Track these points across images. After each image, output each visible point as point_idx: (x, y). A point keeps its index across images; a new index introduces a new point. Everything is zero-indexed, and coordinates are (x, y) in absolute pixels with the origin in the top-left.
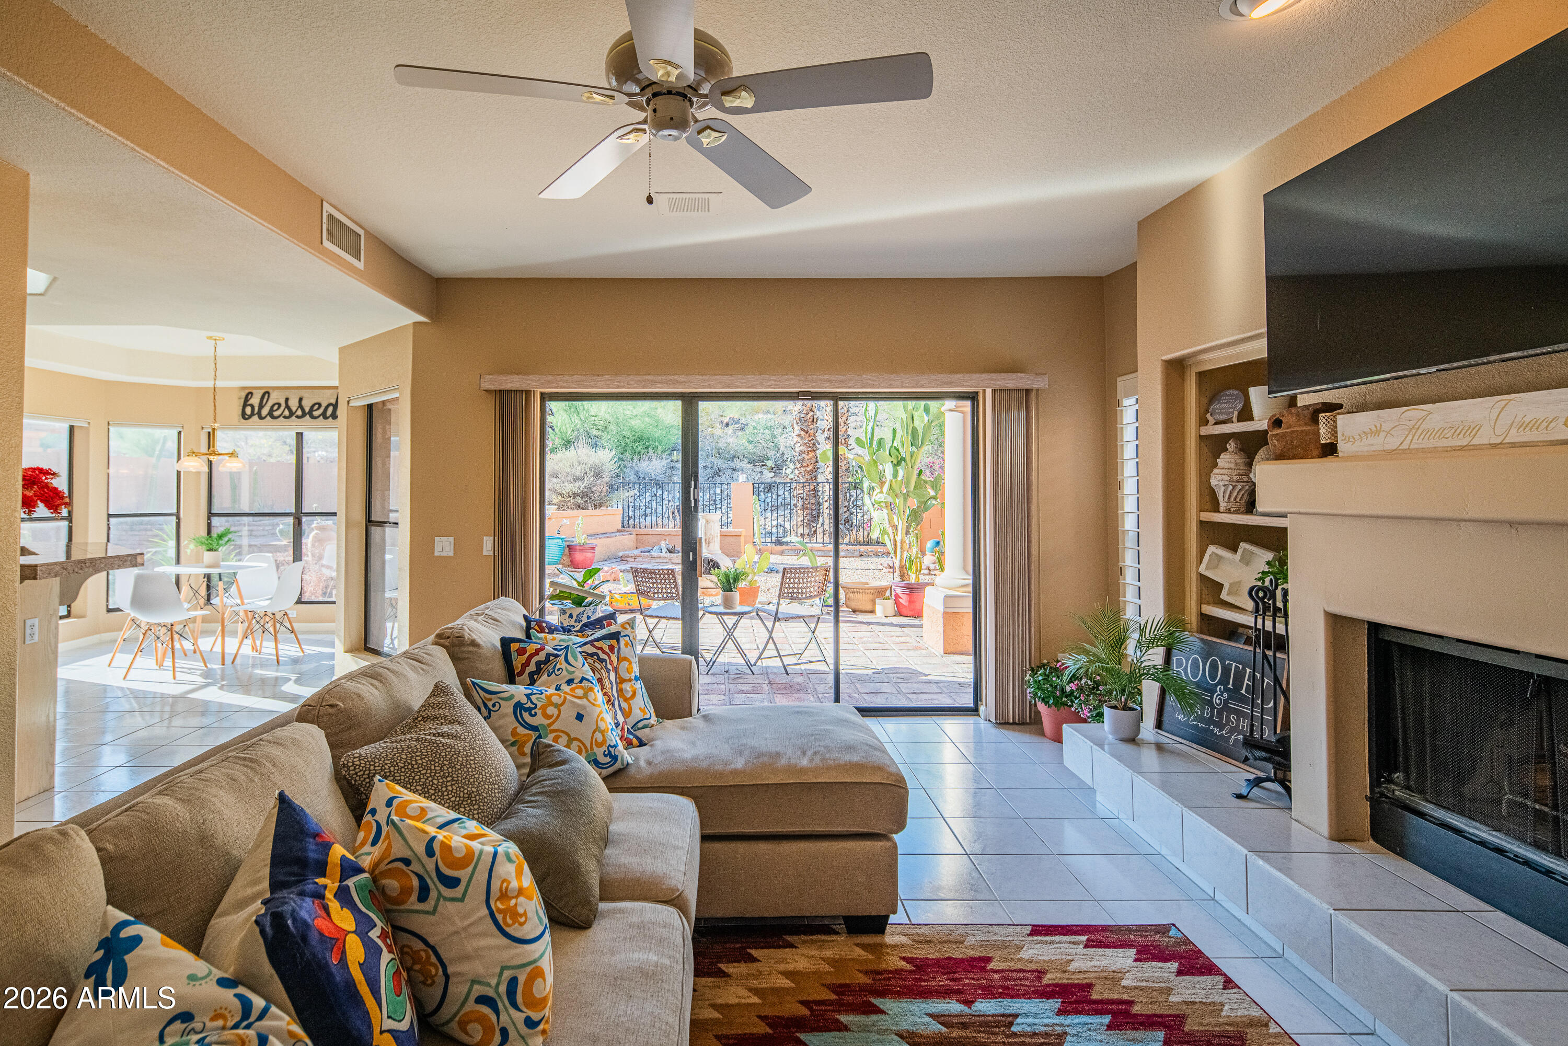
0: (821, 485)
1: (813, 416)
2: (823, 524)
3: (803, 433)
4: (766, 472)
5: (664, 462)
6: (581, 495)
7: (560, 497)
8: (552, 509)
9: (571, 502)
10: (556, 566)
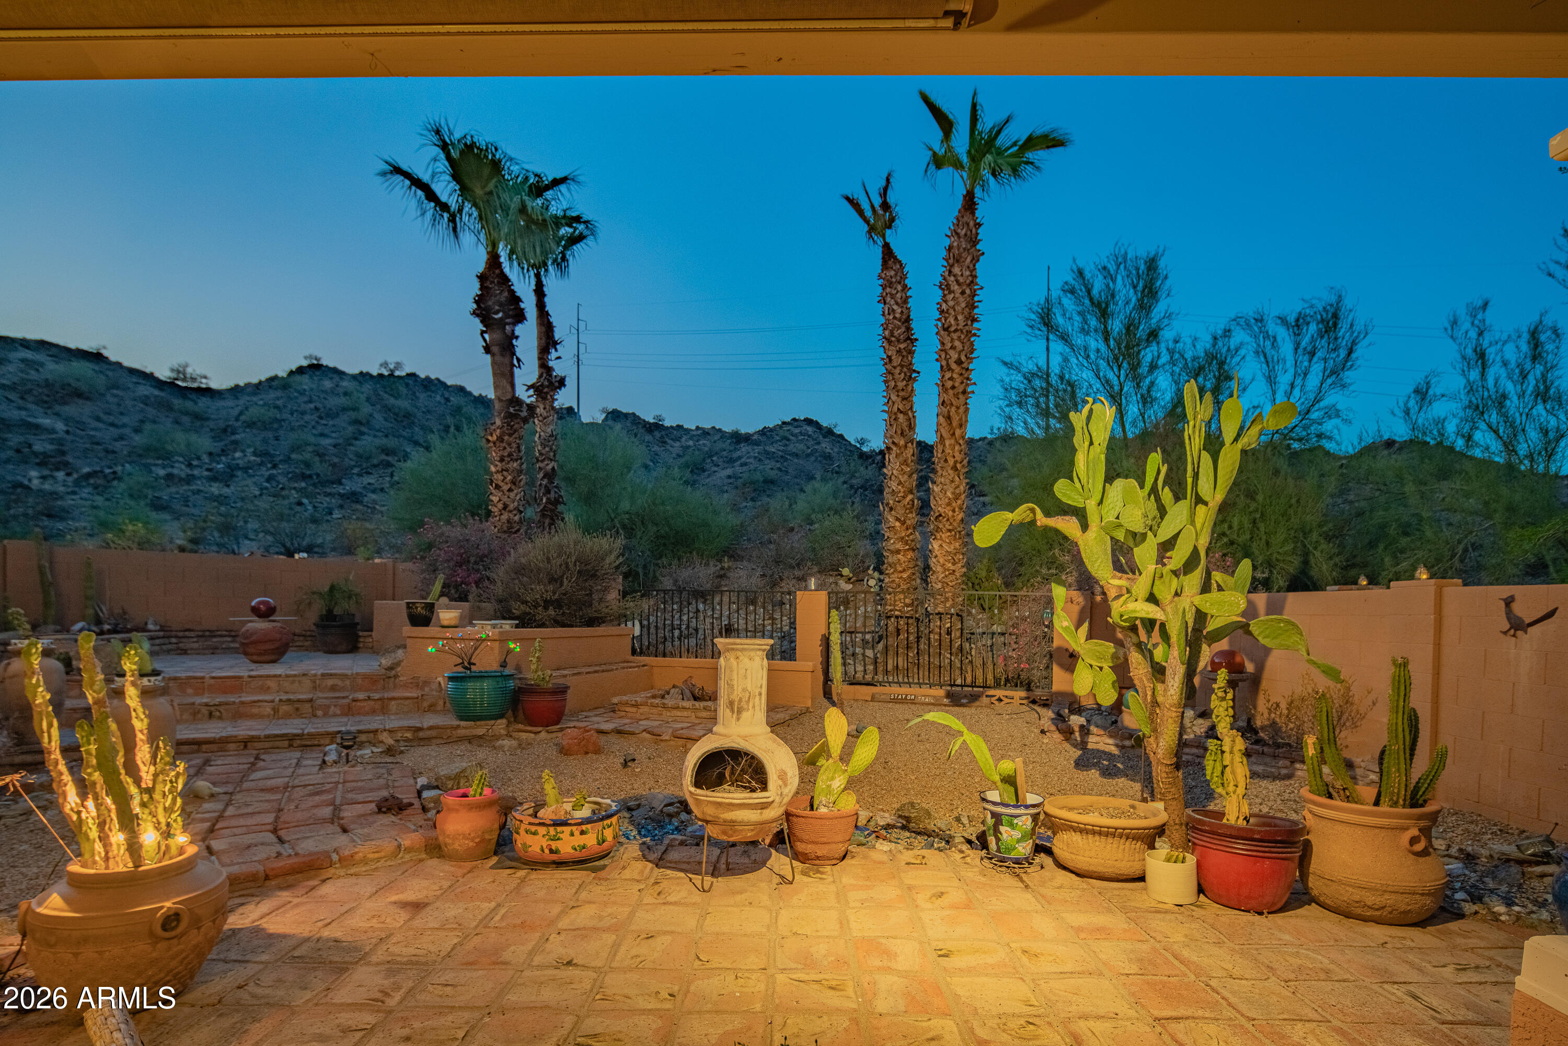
4: (839, 580)
6: (558, 604)
7: (523, 607)
8: (507, 625)
9: (541, 614)
10: (492, 722)
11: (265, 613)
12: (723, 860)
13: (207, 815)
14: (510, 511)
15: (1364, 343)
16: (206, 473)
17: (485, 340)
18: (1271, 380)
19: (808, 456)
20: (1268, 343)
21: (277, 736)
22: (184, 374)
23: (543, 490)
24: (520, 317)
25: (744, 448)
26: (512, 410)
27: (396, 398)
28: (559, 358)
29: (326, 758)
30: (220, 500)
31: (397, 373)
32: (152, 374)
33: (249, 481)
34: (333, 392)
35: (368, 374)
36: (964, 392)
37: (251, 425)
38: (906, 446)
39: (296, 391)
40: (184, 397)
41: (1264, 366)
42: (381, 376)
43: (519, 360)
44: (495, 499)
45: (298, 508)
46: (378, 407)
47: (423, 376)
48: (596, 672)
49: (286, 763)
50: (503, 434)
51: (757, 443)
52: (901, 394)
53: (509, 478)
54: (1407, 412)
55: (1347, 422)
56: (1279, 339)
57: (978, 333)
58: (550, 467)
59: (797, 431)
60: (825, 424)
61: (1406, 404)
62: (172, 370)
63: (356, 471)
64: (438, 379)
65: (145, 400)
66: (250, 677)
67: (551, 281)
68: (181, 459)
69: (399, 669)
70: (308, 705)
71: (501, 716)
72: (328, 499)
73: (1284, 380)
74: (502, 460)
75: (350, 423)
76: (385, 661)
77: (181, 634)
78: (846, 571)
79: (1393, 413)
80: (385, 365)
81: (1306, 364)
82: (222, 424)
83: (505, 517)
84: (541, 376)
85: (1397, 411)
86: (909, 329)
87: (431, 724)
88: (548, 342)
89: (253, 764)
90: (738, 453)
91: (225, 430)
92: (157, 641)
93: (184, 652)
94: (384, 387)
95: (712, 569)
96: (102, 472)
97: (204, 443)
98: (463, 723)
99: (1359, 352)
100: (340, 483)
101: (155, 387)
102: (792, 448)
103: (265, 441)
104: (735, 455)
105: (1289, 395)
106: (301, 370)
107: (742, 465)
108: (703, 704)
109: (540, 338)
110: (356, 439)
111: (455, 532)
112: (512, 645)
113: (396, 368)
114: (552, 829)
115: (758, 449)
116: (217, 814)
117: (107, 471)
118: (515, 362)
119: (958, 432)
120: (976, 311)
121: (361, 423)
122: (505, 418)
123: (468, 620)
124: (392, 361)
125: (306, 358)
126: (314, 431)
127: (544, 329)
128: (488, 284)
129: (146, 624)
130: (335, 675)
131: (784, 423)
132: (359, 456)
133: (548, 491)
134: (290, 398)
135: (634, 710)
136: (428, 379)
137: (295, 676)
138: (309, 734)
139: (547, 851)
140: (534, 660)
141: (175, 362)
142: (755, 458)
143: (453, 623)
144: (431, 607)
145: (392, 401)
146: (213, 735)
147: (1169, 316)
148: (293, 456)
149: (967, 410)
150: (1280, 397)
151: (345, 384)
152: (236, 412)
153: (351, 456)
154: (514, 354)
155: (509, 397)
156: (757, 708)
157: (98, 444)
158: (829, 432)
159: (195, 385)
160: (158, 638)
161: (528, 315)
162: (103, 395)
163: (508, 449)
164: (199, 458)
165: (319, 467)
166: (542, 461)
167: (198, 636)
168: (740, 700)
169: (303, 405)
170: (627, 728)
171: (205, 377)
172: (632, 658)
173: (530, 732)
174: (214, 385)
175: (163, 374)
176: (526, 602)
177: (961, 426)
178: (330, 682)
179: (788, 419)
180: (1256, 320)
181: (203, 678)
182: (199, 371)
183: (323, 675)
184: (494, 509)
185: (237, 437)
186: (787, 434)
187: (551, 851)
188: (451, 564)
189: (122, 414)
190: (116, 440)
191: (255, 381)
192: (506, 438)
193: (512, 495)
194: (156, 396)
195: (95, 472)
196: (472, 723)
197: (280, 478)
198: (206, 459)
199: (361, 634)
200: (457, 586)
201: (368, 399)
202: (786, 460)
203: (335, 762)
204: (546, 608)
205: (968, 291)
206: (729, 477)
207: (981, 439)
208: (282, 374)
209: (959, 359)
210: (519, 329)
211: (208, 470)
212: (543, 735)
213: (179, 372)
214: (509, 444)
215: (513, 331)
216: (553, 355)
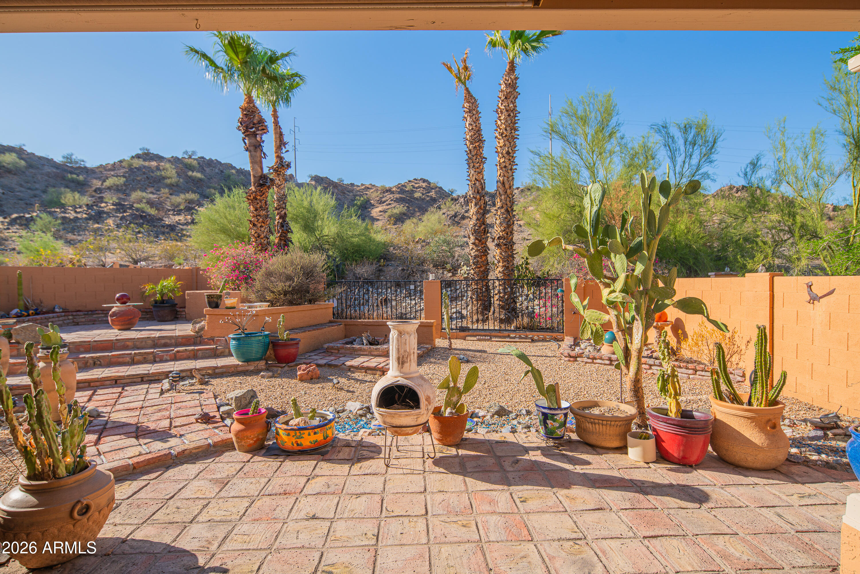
0: (492, 282)
1: (485, 228)
2: (494, 313)
3: (477, 241)
4: (445, 273)
5: (374, 267)
6: (292, 293)
7: (272, 295)
8: (263, 305)
9: (282, 298)
10: (258, 362)
11: (124, 301)
12: (394, 444)
13: (96, 428)
14: (262, 239)
15: (721, 139)
16: (85, 216)
17: (245, 143)
18: (673, 159)
19: (423, 199)
20: (670, 140)
22: (71, 159)
23: (279, 225)
24: (265, 130)
25: (388, 195)
26: (261, 182)
27: (193, 171)
28: (287, 151)
29: (163, 388)
30: (94, 231)
31: (193, 157)
32: (52, 160)
33: (110, 220)
34: (157, 168)
35: (176, 157)
36: (511, 169)
37: (110, 188)
38: (480, 199)
39: (136, 168)
40: (71, 173)
41: (669, 152)
42: (184, 158)
43: (264, 154)
44: (253, 232)
46: (183, 177)
47: (208, 158)
48: (314, 330)
49: (140, 392)
50: (257, 195)
51: (395, 193)
52: (477, 170)
53: (261, 219)
54: (746, 174)
55: (714, 180)
56: (676, 138)
57: (518, 137)
58: (283, 212)
59: (417, 185)
60: (432, 181)
61: (745, 170)
62: (64, 157)
63: (171, 213)
64: (216, 160)
65: (48, 175)
67: (282, 109)
68: (70, 208)
69: (203, 332)
70: (151, 355)
71: (261, 359)
73: (679, 160)
74: (256, 210)
75: (167, 186)
77: (74, 313)
78: (448, 266)
79: (739, 175)
80: (186, 152)
81: (691, 150)
82: (93, 188)
83: (259, 242)
84: (277, 162)
85: (740, 174)
86: (480, 135)
87: (222, 364)
88: (281, 143)
89: (121, 393)
90: (385, 198)
91: (95, 191)
92: (61, 319)
93: (77, 324)
94: (186, 165)
96: (24, 216)
97: (86, 200)
99: (719, 144)
101: (55, 168)
102: (414, 195)
103: (119, 197)
104: (383, 199)
105: (683, 167)
106: (138, 156)
107: (387, 205)
108: (375, 347)
109: (276, 142)
110: (171, 195)
112: (267, 318)
113: (193, 154)
114: (297, 432)
115: (395, 196)
116: (102, 427)
119: (509, 191)
120: (516, 125)
122: (258, 186)
123: (241, 303)
124: (190, 150)
125: (141, 149)
126: (147, 191)
127: (278, 136)
128: (246, 112)
129: (54, 308)
130: (166, 337)
131: (410, 181)
132: (173, 204)
133: (283, 227)
134: (132, 172)
135: (336, 351)
136: (211, 160)
137: (143, 338)
138: (152, 373)
139: (295, 445)
140: (280, 326)
141: (66, 153)
142: (394, 201)
143: (232, 304)
144: (220, 297)
145: (190, 173)
146: (96, 377)
147: (618, 125)
148: (135, 205)
149: (513, 178)
150: (678, 169)
151: (164, 163)
152: (101, 181)
153: (168, 205)
154: (262, 151)
155: (260, 174)
156: (412, 361)
157: (21, 200)
158: (435, 186)
159: (78, 166)
160: (62, 316)
161: (269, 129)
163: (260, 204)
164: (81, 208)
166: (279, 209)
167: (85, 314)
168: (403, 357)
169: (140, 177)
170: (333, 362)
171: (83, 161)
172: (333, 320)
173: (279, 367)
174: (88, 165)
175: (58, 159)
176: (273, 292)
177: (510, 187)
178: (163, 342)
179: (412, 179)
180: (663, 127)
181: (89, 342)
182: (80, 157)
183: (159, 337)
184: (253, 238)
185: (103, 195)
186: (411, 188)
187: (298, 445)
189: (35, 182)
191: (111, 163)
192: (258, 197)
193: (263, 229)
194: (54, 172)
195: (20, 217)
196: (246, 363)
197: (128, 218)
198: (85, 208)
199: (179, 310)
201: (178, 173)
202: (411, 201)
203: (169, 390)
204: (285, 295)
205: (512, 114)
206: (381, 211)
208: (127, 158)
209: (508, 151)
210: (264, 137)
211: (86, 214)
212: (286, 368)
213: (68, 158)
214: (261, 201)
215: (261, 138)
216: (284, 150)
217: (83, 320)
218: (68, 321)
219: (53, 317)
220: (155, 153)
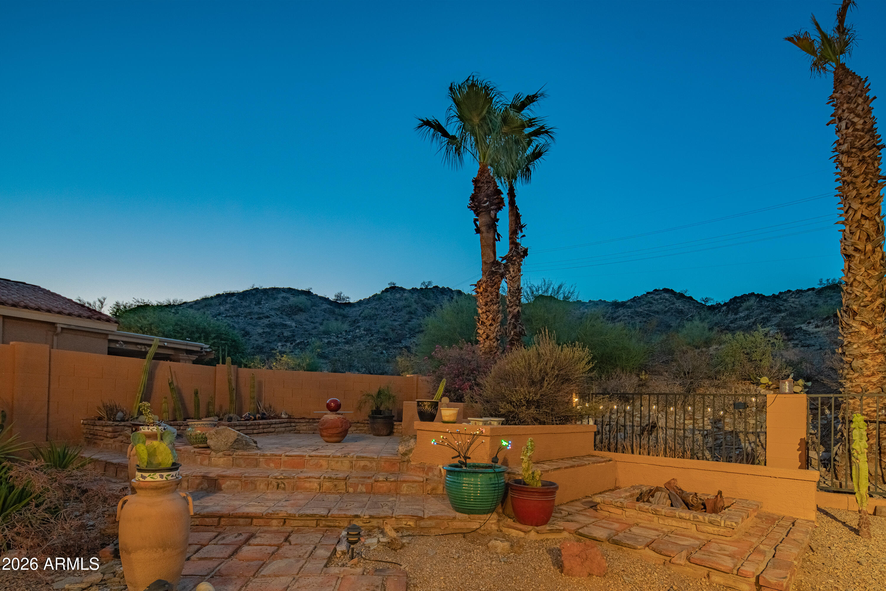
5: (633, 380)
6: (538, 405)
7: (508, 406)
8: (495, 422)
9: (524, 413)
10: (485, 516)
11: (335, 408)
14: (491, 340)
16: (344, 340)
17: (476, 225)
19: (665, 312)
21: (307, 516)
22: (340, 297)
23: (511, 327)
24: (500, 206)
25: (621, 311)
26: (493, 269)
27: (428, 300)
28: (524, 236)
30: (349, 353)
31: (429, 287)
32: (328, 298)
33: (361, 343)
34: (400, 299)
35: (416, 288)
37: (365, 318)
39: (384, 300)
40: (340, 308)
42: (421, 289)
43: (499, 235)
44: (481, 332)
45: (382, 356)
46: (420, 304)
48: (572, 467)
50: (487, 286)
51: (630, 307)
53: (491, 316)
58: (516, 310)
59: (657, 297)
60: (677, 291)
62: (336, 296)
63: (408, 336)
64: (448, 288)
65: (325, 310)
66: (310, 456)
67: (519, 186)
68: (334, 334)
69: (411, 455)
70: (343, 483)
71: (491, 511)
72: (394, 350)
74: (486, 304)
75: (407, 314)
76: (402, 449)
77: (298, 421)
78: (765, 380)
80: (423, 283)
82: (354, 319)
83: (487, 343)
84: (511, 250)
87: (431, 513)
88: (516, 226)
89: (279, 548)
90: (617, 314)
91: (354, 321)
92: (284, 425)
94: (423, 295)
95: (635, 380)
96: (303, 342)
97: (346, 327)
98: (459, 515)
100: (401, 343)
101: (329, 304)
102: (654, 308)
103: (370, 325)
104: (615, 316)
106: (387, 290)
108: (707, 517)
109: (511, 225)
110: (409, 321)
111: (454, 352)
112: (504, 443)
113: (429, 284)
115: (630, 311)
117: (306, 341)
118: (496, 237)
121: (412, 313)
122: (489, 275)
123: (463, 417)
124: (427, 281)
125: (389, 284)
126: (391, 319)
127: (513, 218)
128: (480, 185)
129: (280, 414)
130: (366, 457)
131: (648, 293)
132: (410, 329)
133: (515, 327)
134: (382, 304)
135: (619, 511)
136: (443, 288)
137: (339, 457)
138: (332, 516)
140: (525, 459)
141: (337, 292)
142: (628, 316)
143: (452, 419)
144: (435, 405)
145: (426, 301)
148: (381, 330)
151: (405, 295)
152: (358, 313)
153: (407, 330)
154: (496, 231)
155: (492, 260)
157: (306, 331)
158: (681, 296)
159: (344, 302)
160: (284, 423)
162: (310, 310)
163: (491, 297)
164: (341, 334)
165: (392, 335)
166: (511, 307)
167: (306, 422)
169: (387, 307)
171: (348, 298)
172: (597, 453)
173: (521, 530)
174: (352, 301)
175: (332, 298)
176: (511, 402)
178: (362, 463)
179: (651, 290)
181: (281, 456)
183: (357, 457)
184: (480, 339)
185: (359, 324)
186: (651, 300)
188: (452, 376)
189: (316, 317)
190: (313, 329)
191: (368, 297)
192: (489, 289)
193: (492, 328)
194: (329, 308)
195: (301, 342)
196: (466, 516)
197: (374, 341)
198: (344, 333)
199: (395, 423)
200: (456, 391)
201: (415, 301)
202: (650, 315)
203: (343, 554)
204: (528, 408)
207: (809, 290)
208: (379, 293)
210: (499, 215)
211: (344, 339)
212: (533, 534)
213: (338, 296)
214: (491, 293)
215: (496, 215)
216: (520, 235)
217: (305, 428)
218: (290, 428)
219: (275, 424)
220: (399, 286)
